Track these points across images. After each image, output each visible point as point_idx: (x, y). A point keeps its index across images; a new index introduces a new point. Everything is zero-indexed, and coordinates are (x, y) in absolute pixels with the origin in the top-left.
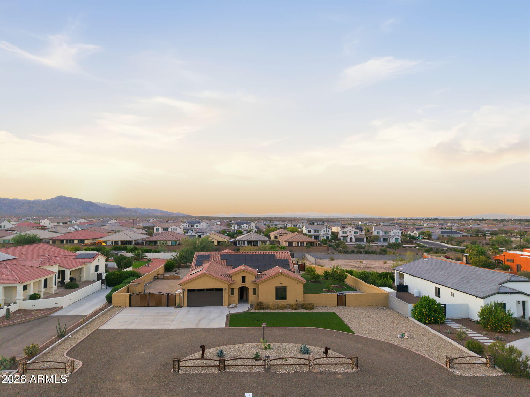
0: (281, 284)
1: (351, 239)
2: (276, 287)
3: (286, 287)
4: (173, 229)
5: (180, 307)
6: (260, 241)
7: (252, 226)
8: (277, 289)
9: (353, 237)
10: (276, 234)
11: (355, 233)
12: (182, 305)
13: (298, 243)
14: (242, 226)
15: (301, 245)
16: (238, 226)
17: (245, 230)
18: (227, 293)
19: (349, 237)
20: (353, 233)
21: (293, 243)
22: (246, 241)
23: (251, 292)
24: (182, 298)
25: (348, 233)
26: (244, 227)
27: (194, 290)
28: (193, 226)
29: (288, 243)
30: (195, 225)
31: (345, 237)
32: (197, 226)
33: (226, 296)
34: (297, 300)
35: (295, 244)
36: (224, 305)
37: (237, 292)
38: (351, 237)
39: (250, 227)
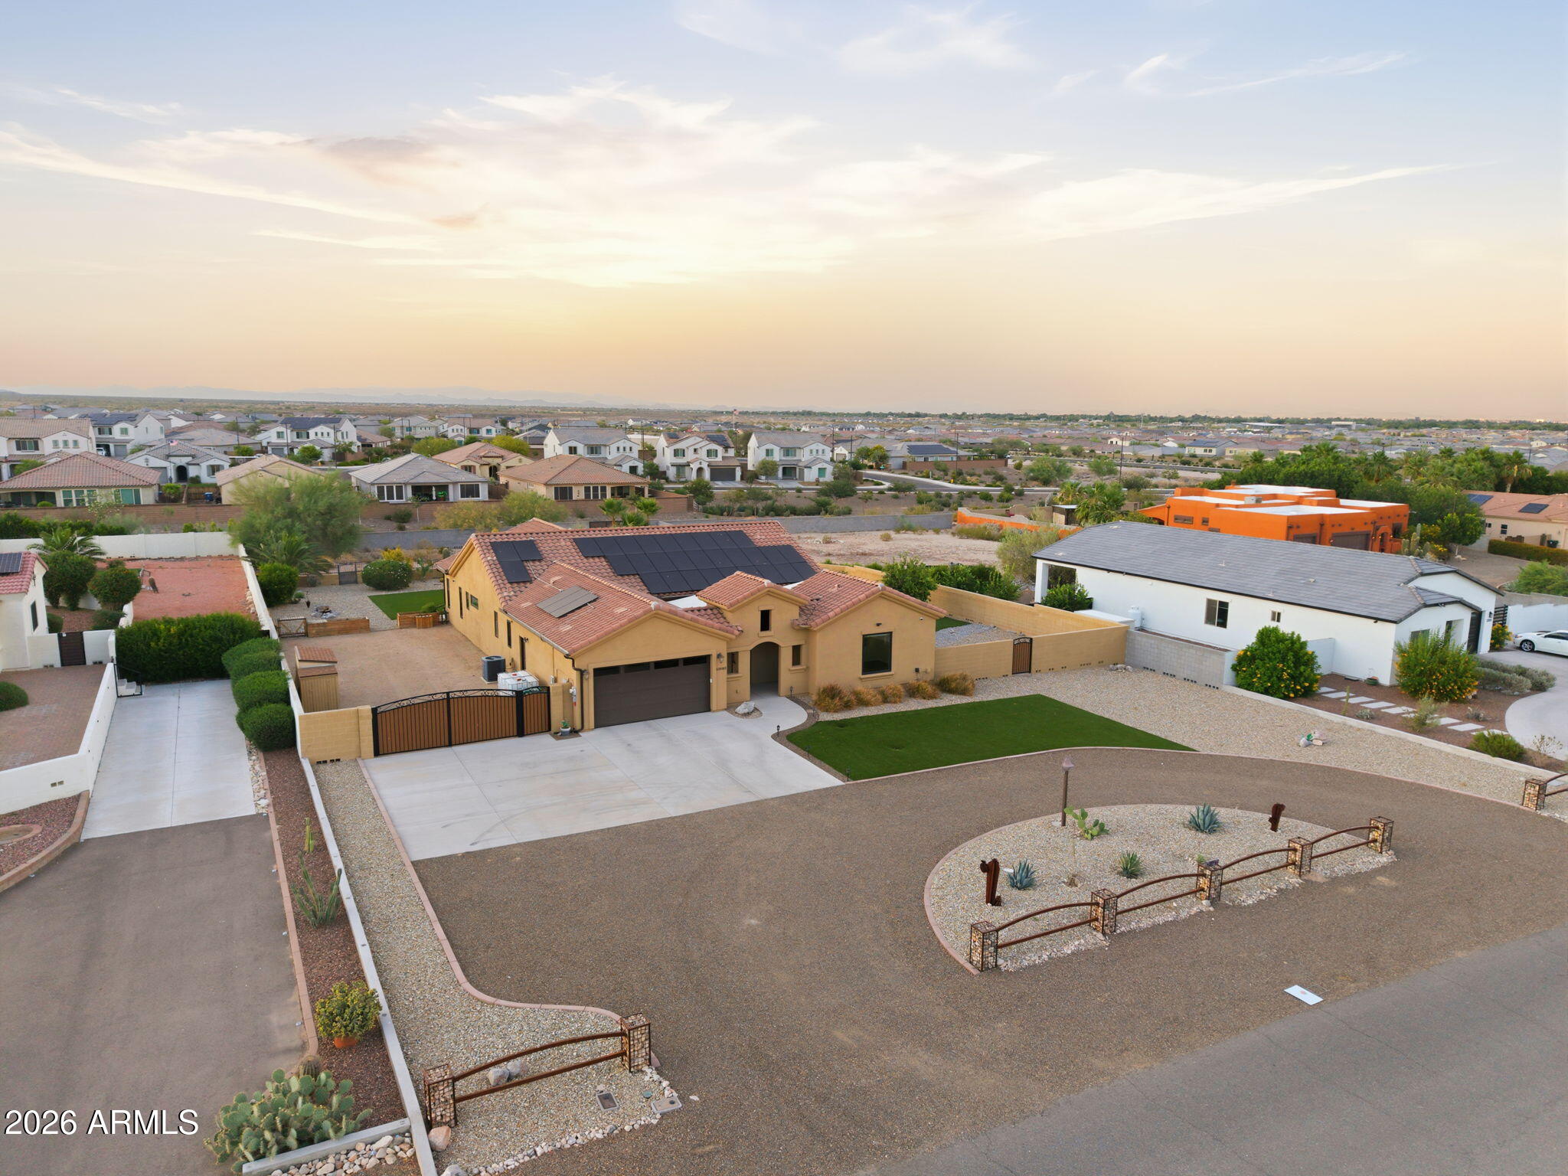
0: (878, 625)
1: (700, 470)
2: (864, 636)
3: (891, 633)
4: (61, 445)
5: (575, 732)
6: (455, 483)
7: (347, 432)
8: (867, 640)
9: (705, 465)
10: (468, 457)
11: (709, 453)
12: (578, 726)
13: (585, 487)
14: (312, 432)
15: (595, 496)
16: (295, 433)
17: (326, 448)
18: (723, 668)
19: (695, 466)
20: (703, 453)
21: (571, 489)
22: (406, 484)
23: (786, 657)
24: (577, 699)
25: (690, 456)
26: (319, 435)
27: (614, 670)
28: (107, 430)
29: (556, 489)
30: (116, 429)
31: (680, 468)
32: (124, 431)
33: (718, 677)
34: (917, 670)
35: (578, 494)
36: (713, 706)
37: (744, 663)
38: (700, 466)
39: (339, 434)
